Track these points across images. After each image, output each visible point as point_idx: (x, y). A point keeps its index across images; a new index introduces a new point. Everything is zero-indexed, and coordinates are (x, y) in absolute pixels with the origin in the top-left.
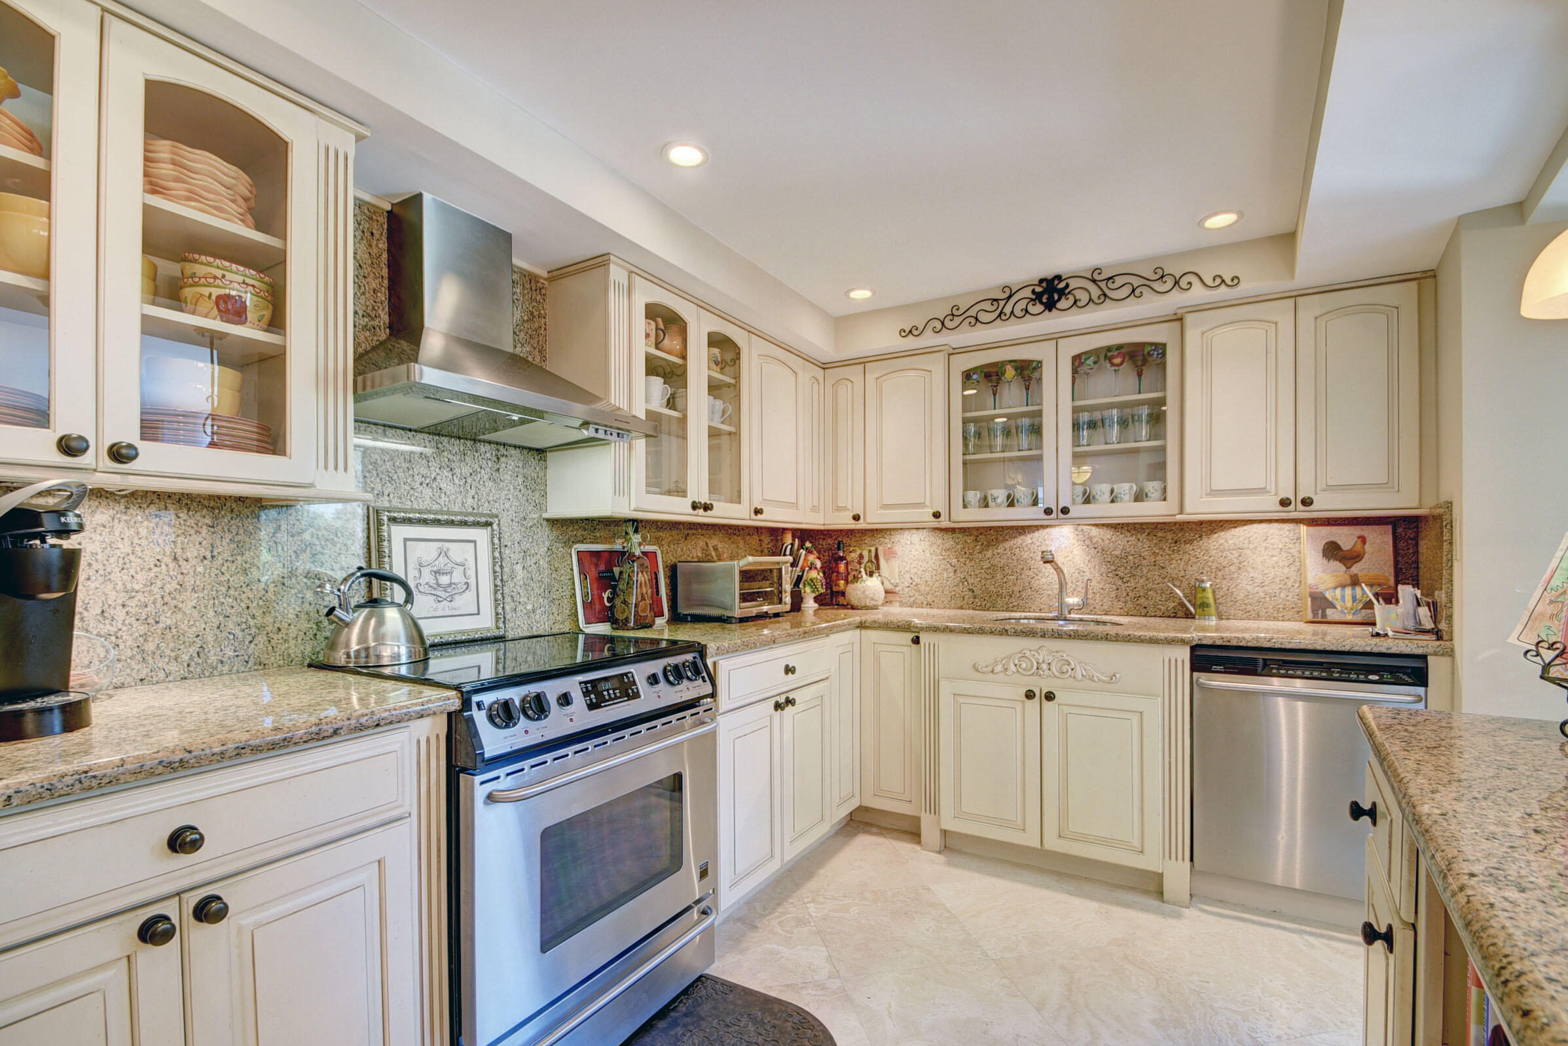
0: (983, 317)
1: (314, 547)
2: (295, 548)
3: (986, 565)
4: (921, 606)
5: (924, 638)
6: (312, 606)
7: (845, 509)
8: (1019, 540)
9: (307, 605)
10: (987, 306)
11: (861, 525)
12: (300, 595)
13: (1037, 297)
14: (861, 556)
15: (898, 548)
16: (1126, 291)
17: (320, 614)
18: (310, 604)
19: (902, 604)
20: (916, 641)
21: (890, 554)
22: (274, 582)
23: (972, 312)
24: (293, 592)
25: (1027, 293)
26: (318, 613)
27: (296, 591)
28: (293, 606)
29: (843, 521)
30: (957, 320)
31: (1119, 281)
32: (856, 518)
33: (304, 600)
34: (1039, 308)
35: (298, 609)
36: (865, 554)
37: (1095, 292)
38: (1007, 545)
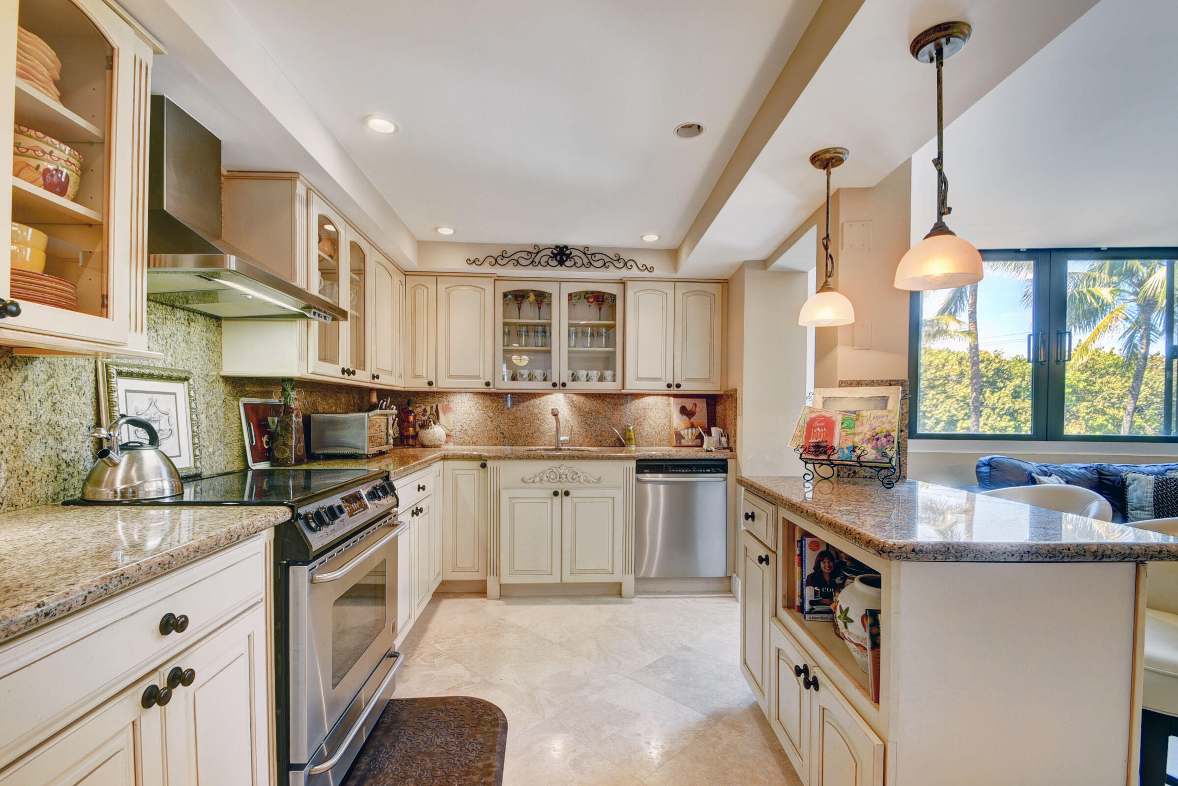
0: (522, 261)
1: (54, 396)
2: (39, 397)
3: (512, 417)
4: (468, 444)
5: (490, 464)
6: (54, 450)
7: (421, 377)
8: (532, 402)
9: (50, 450)
10: (524, 255)
11: (434, 388)
12: (44, 441)
13: (554, 256)
14: (425, 410)
15: (452, 405)
16: (600, 264)
17: (60, 457)
18: (52, 449)
19: (455, 444)
20: (484, 466)
21: (447, 409)
22: (23, 429)
23: (516, 257)
24: (38, 437)
25: (548, 252)
26: (58, 457)
27: (40, 436)
28: (39, 451)
29: (420, 385)
30: (505, 261)
31: (598, 257)
32: (430, 384)
33: (47, 445)
34: (554, 263)
35: (42, 454)
36: (428, 409)
37: (586, 261)
38: (525, 404)
